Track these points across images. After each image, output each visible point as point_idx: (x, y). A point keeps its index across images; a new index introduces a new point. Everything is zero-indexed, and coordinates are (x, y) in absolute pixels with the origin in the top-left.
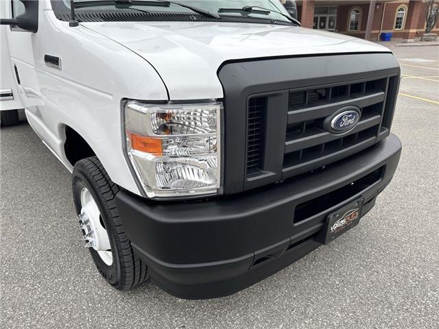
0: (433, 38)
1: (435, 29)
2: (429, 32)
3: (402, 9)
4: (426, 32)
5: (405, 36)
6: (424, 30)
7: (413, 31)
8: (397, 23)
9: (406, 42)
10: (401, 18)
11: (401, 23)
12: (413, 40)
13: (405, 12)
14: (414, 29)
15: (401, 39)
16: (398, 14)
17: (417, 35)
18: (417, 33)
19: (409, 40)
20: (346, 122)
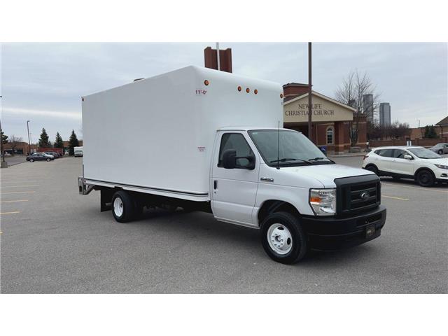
0: (358, 150)
1: (358, 143)
2: (355, 146)
3: (330, 129)
4: (352, 145)
5: (337, 150)
6: (350, 144)
7: (341, 146)
8: (328, 139)
9: (338, 154)
10: (331, 136)
11: (331, 139)
12: (342, 153)
13: (333, 131)
14: (341, 144)
15: (333, 152)
16: (328, 132)
17: (345, 148)
18: (345, 146)
19: (340, 153)
20: (366, 196)
